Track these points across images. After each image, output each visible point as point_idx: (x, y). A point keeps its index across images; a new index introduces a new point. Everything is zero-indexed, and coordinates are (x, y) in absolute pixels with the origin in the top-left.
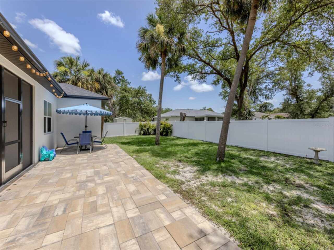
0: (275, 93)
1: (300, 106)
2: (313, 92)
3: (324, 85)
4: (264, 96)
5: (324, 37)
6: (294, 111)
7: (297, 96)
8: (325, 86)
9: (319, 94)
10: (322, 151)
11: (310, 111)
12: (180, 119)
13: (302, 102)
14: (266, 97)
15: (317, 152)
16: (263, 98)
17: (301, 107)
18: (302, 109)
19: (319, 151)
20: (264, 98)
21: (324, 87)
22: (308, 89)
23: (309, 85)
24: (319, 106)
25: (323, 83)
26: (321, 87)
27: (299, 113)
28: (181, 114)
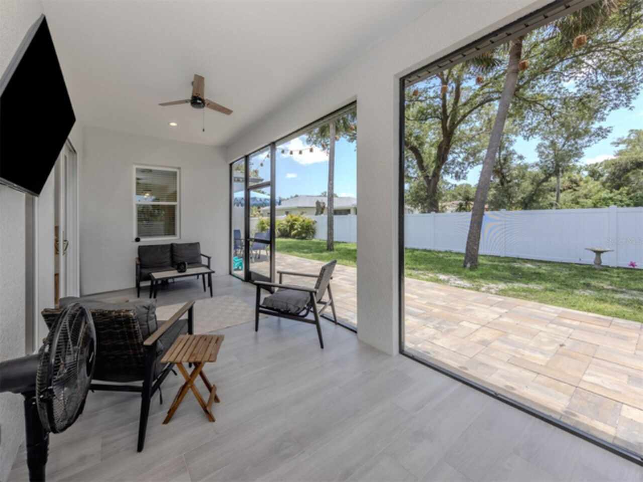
0: (469, 169)
1: (506, 191)
2: (526, 167)
3: (543, 157)
4: (454, 175)
5: (579, 90)
6: (498, 198)
7: (502, 174)
8: (544, 159)
9: (536, 170)
10: (605, 251)
11: (522, 198)
12: (315, 211)
13: (510, 184)
14: (456, 176)
15: (599, 253)
16: (452, 177)
17: (509, 192)
18: (510, 194)
19: (602, 252)
20: (454, 177)
21: (543, 161)
22: (518, 162)
23: (521, 157)
24: (536, 190)
25: (541, 154)
26: (538, 160)
27: (506, 200)
28: (318, 203)
